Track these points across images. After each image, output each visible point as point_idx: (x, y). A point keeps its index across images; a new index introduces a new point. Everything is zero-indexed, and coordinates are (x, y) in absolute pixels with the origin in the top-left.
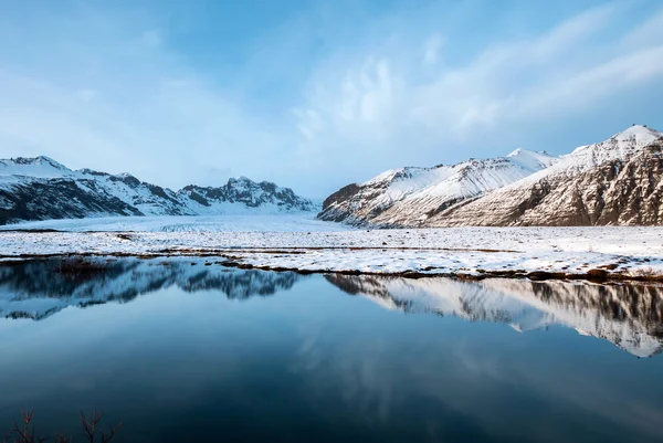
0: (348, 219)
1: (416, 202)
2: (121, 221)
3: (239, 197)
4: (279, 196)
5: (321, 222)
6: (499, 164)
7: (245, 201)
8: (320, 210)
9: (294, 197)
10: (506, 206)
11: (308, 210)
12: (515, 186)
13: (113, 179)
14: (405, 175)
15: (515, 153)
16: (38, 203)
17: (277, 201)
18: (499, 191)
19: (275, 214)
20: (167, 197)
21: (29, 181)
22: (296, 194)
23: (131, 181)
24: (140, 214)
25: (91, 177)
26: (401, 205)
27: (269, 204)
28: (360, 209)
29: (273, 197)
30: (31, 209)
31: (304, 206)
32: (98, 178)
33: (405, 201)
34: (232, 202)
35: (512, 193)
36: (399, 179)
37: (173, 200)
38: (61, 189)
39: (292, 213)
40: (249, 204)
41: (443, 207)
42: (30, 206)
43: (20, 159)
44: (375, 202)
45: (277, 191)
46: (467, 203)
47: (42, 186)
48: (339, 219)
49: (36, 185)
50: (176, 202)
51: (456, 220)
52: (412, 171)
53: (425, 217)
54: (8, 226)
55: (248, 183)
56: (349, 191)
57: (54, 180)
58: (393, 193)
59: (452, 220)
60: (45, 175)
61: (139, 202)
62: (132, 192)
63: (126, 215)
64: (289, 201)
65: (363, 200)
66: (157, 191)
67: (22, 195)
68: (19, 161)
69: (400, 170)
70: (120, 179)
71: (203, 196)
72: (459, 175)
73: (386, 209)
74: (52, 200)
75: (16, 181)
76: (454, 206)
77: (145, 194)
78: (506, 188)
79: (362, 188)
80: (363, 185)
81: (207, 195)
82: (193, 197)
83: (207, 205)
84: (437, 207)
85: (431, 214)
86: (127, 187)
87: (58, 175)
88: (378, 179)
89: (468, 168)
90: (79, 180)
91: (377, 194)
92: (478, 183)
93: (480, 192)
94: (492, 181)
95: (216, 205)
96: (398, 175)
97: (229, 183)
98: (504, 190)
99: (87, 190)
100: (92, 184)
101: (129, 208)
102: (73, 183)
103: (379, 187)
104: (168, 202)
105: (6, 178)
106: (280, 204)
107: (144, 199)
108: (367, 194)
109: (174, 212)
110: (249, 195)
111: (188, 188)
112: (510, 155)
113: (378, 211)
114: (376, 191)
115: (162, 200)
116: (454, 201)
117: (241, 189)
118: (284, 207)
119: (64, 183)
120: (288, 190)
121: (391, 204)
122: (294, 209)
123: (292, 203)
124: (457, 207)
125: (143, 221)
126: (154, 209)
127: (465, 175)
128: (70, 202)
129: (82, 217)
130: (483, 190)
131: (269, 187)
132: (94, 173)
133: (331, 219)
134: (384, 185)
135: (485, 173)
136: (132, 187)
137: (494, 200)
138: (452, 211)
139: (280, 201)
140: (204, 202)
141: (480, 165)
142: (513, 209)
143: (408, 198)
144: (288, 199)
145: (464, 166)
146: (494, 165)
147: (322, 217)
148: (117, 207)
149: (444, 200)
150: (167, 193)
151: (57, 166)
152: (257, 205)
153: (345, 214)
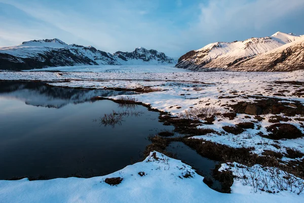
0: (189, 67)
1: (222, 59)
2: (88, 67)
3: (140, 57)
4: (158, 56)
5: (177, 68)
6: (266, 40)
7: (143, 59)
8: (177, 63)
9: (165, 57)
10: (267, 61)
11: (172, 63)
12: (273, 51)
13: (85, 48)
14: (218, 46)
15: (276, 34)
16: (55, 59)
17: (157, 59)
18: (265, 54)
19: (157, 65)
20: (108, 57)
21: (51, 50)
22: (166, 55)
23: (93, 49)
24: (97, 64)
25: (76, 48)
26: (215, 61)
27: (154, 60)
28: (195, 62)
29: (156, 57)
30: (52, 62)
31: (170, 61)
32: (79, 48)
33: (217, 59)
34: (137, 59)
35: (271, 55)
36: (215, 48)
37: (111, 58)
38: (64, 53)
39: (164, 64)
40: (144, 60)
41: (236, 61)
42: (52, 60)
43: (47, 40)
44: (203, 59)
45: (157, 54)
46: (247, 60)
47: (56, 52)
48: (185, 67)
49: (54, 51)
50: (112, 59)
51: (241, 68)
52: (222, 44)
53: (226, 67)
54: (43, 69)
55: (144, 50)
56: (191, 54)
57: (61, 49)
58: (212, 55)
59: (240, 68)
60: (57, 47)
61: (97, 59)
62: (93, 55)
63: (91, 64)
64: (163, 59)
65: (197, 58)
66: (104, 54)
67: (48, 55)
68: (46, 41)
69: (216, 44)
70: (88, 49)
71: (124, 56)
72: (245, 46)
73: (208, 63)
74: (60, 58)
75: (45, 50)
76: (241, 61)
77: (99, 55)
78: (269, 53)
79: (197, 52)
80: (197, 51)
81: (126, 56)
82: (120, 57)
83: (126, 60)
84: (232, 62)
85: (230, 65)
87: (62, 47)
88: (205, 48)
89: (250, 42)
90: (71, 49)
91: (204, 56)
92: (254, 50)
93: (255, 54)
94: (262, 49)
95: (130, 60)
96: (215, 46)
97: (136, 50)
98: (267, 53)
99: (74, 53)
100: (76, 51)
101: (92, 61)
102: (68, 51)
103: (205, 52)
104: (109, 59)
105: (41, 48)
106: (159, 60)
107: (99, 58)
108: (199, 55)
109: (112, 63)
110: (145, 56)
111: (117, 53)
112: (273, 36)
113: (204, 63)
114: (203, 54)
115: (106, 58)
116: (242, 59)
117: (141, 53)
118: (160, 61)
119: (65, 50)
120: (163, 54)
121: (211, 60)
122: (165, 62)
123: (164, 60)
124: (243, 62)
125: (98, 68)
126: (103, 62)
127: (248, 46)
128: (68, 59)
129: (72, 65)
130: (257, 53)
131: (154, 52)
132: (77, 46)
133: (182, 67)
134: (208, 51)
135: (258, 45)
136: (93, 52)
137: (261, 58)
138: (240, 64)
139: (159, 59)
140: (124, 59)
141: (256, 41)
142: (271, 63)
143: (219, 57)
144: (162, 58)
145: (248, 41)
146: (264, 41)
147: (178, 66)
148: (87, 61)
149: (236, 58)
150: (108, 55)
151: (62, 43)
152: (148, 60)
153: (188, 65)
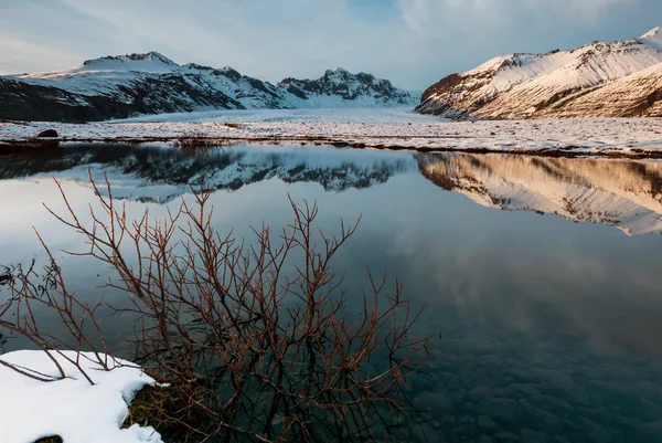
0: (448, 112)
1: (524, 93)
2: (225, 115)
3: (336, 89)
4: (376, 88)
5: (419, 115)
6: (629, 47)
7: (342, 94)
8: (418, 103)
9: (391, 89)
10: (631, 97)
11: (405, 102)
12: (645, 73)
13: (216, 73)
14: (514, 63)
15: (651, 33)
16: (153, 98)
17: (374, 93)
18: (626, 79)
19: (372, 107)
20: (266, 91)
21: (144, 77)
22: (394, 85)
23: (233, 75)
24: (243, 108)
25: (196, 72)
26: (507, 97)
27: (365, 97)
28: (461, 101)
29: (370, 89)
30: (147, 103)
31: (402, 99)
32: (203, 72)
33: (511, 92)
34: (329, 94)
35: (641, 82)
36: (507, 67)
37: (272, 94)
38: (172, 84)
39: (390, 106)
40: (346, 97)
41: (556, 98)
42: (146, 100)
43: (134, 55)
44: (477, 93)
45: (374, 83)
46: (583, 94)
47: (155, 81)
48: (438, 112)
49: (150, 80)
50: (274, 96)
51: (568, 113)
52: (522, 58)
53: (532, 110)
54: (129, 119)
55: (345, 75)
56: (451, 81)
57: (164, 75)
58: (500, 83)
59: (564, 113)
60: (157, 70)
61: (241, 96)
62: (234, 86)
63: (229, 108)
64: (386, 93)
65: (464, 92)
66: (256, 84)
67: (138, 89)
68: (133, 57)
69: (509, 57)
70: (223, 73)
71: (301, 89)
72: (577, 62)
73: (489, 101)
74: (164, 95)
75: (132, 77)
76: (568, 97)
77: (246, 88)
78: (635, 76)
79: (464, 78)
80: (466, 74)
81: (305, 88)
82: (291, 90)
83: (305, 98)
84: (547, 98)
85: (540, 106)
86: (229, 81)
87: (167, 70)
88: (483, 68)
89: (590, 53)
90: (186, 75)
91: (481, 85)
92: (599, 71)
93: (602, 81)
94: (617, 67)
95: (313, 98)
96: (506, 64)
97: (326, 75)
98: (630, 78)
99: (194, 84)
100: (197, 78)
101: (232, 102)
102: (181, 78)
103: (483, 76)
104: (268, 96)
105: (123, 74)
106: (376, 97)
107: (246, 93)
108: (469, 85)
109: (274, 105)
110: (346, 88)
111: (286, 81)
112: (644, 36)
113: (480, 104)
114: (480, 81)
115: (262, 93)
116: (569, 91)
117: (338, 81)
118: (381, 99)
119: (173, 78)
120: (386, 82)
121: (496, 96)
122: (391, 101)
123: (390, 95)
124: (572, 99)
125: (246, 114)
126: (255, 102)
127: (585, 61)
128: (180, 97)
129: (190, 111)
130: (605, 78)
131: (366, 79)
132: (199, 68)
133: (429, 112)
134: (490, 74)
135: (610, 58)
136: (233, 81)
137: (617, 90)
138: (564, 103)
139: (377, 93)
140: (301, 95)
141: (605, 48)
142: (639, 100)
143: (516, 88)
144: (385, 91)
145: (585, 50)
146: (622, 49)
147: (420, 110)
148: (221, 101)
149: (557, 90)
150: (267, 86)
151: (167, 62)
152: (353, 98)
153: (444, 107)
